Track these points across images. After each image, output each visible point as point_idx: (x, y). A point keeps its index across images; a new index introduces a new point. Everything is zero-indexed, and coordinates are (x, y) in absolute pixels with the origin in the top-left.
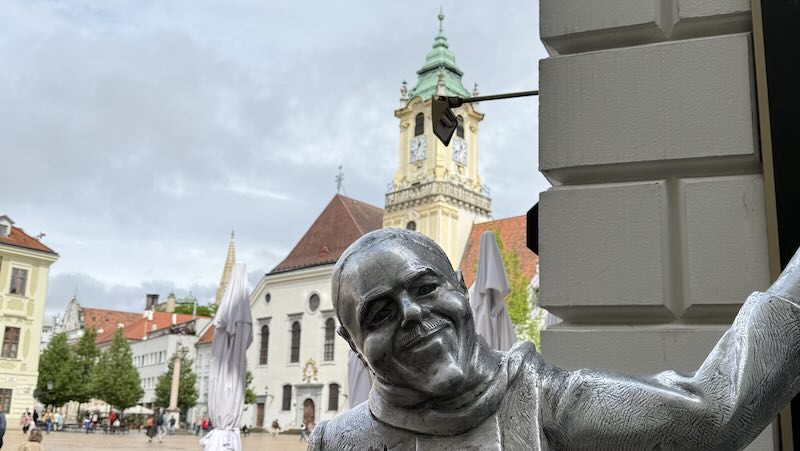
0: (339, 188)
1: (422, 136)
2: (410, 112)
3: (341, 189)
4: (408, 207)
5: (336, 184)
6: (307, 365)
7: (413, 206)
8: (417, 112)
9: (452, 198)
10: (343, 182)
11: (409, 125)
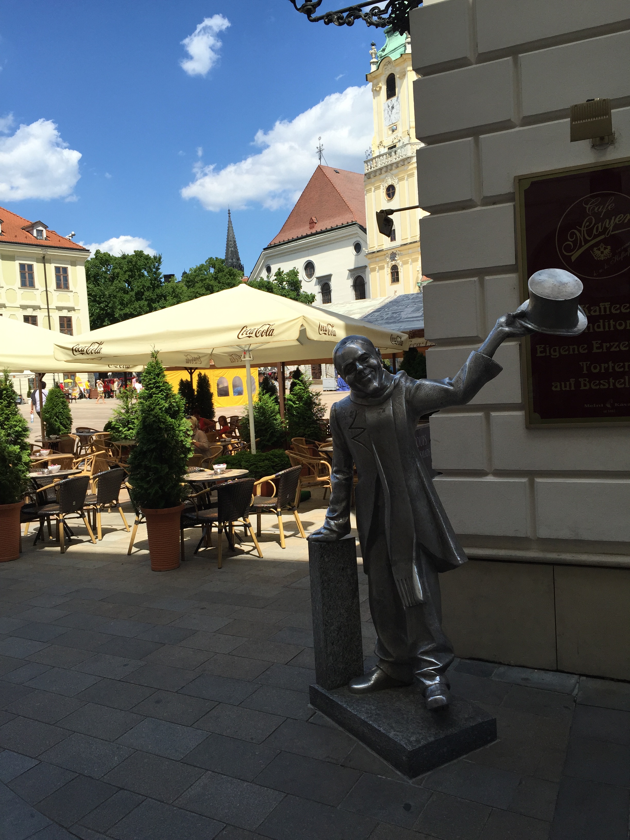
0: (320, 159)
1: (395, 98)
2: (381, 74)
3: (322, 159)
4: (386, 172)
5: (317, 156)
7: (391, 170)
8: (388, 73)
10: (323, 152)
11: (380, 88)
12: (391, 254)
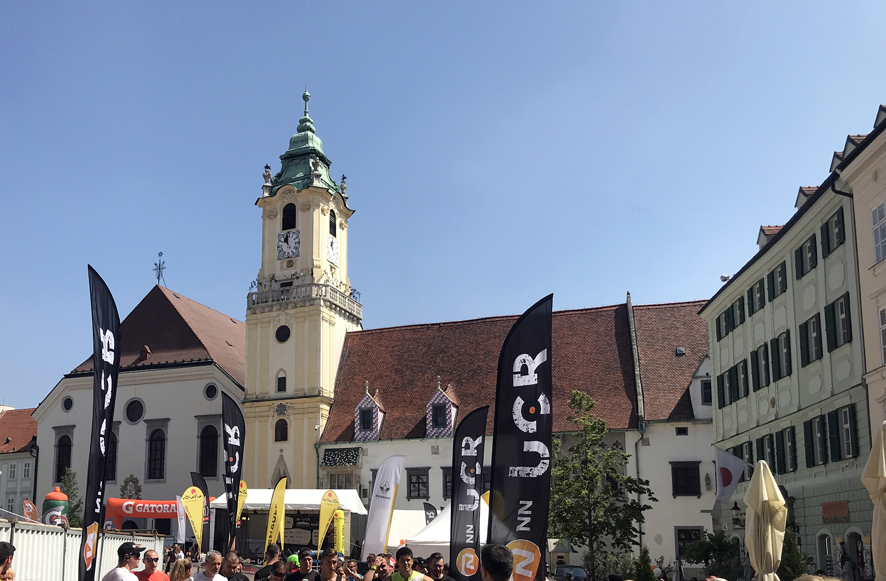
0: (158, 278)
1: (294, 230)
2: (277, 201)
4: (279, 310)
5: (155, 273)
6: (126, 482)
8: (287, 202)
9: (331, 303)
10: (164, 272)
12: (279, 405)
